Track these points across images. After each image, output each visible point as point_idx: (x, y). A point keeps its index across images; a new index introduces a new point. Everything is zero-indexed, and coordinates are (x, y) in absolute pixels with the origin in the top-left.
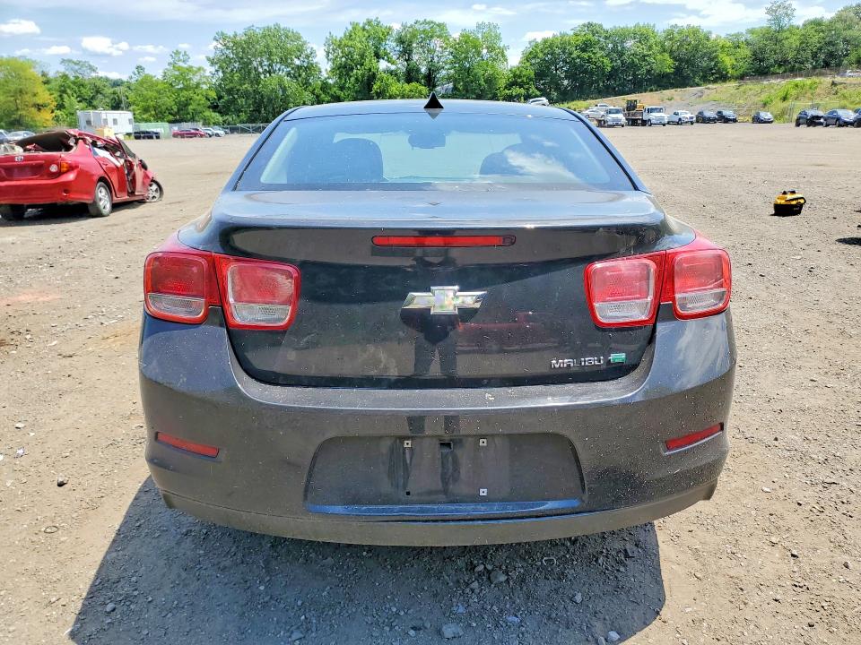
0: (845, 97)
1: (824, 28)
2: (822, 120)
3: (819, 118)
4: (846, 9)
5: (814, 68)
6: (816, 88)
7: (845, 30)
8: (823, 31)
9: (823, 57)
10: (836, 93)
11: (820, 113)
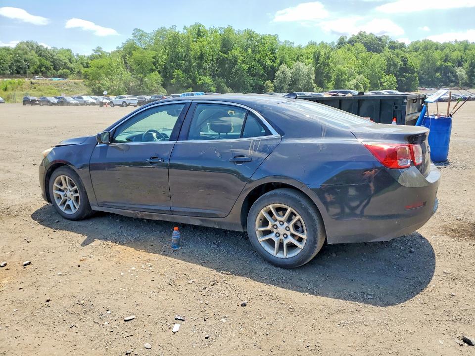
0: (40, 90)
1: (12, 52)
2: (38, 102)
3: (35, 100)
4: (21, 43)
5: (12, 74)
6: (22, 85)
7: (24, 54)
8: (11, 54)
9: (15, 68)
10: (35, 88)
11: (36, 98)
